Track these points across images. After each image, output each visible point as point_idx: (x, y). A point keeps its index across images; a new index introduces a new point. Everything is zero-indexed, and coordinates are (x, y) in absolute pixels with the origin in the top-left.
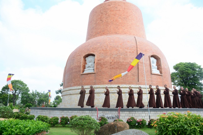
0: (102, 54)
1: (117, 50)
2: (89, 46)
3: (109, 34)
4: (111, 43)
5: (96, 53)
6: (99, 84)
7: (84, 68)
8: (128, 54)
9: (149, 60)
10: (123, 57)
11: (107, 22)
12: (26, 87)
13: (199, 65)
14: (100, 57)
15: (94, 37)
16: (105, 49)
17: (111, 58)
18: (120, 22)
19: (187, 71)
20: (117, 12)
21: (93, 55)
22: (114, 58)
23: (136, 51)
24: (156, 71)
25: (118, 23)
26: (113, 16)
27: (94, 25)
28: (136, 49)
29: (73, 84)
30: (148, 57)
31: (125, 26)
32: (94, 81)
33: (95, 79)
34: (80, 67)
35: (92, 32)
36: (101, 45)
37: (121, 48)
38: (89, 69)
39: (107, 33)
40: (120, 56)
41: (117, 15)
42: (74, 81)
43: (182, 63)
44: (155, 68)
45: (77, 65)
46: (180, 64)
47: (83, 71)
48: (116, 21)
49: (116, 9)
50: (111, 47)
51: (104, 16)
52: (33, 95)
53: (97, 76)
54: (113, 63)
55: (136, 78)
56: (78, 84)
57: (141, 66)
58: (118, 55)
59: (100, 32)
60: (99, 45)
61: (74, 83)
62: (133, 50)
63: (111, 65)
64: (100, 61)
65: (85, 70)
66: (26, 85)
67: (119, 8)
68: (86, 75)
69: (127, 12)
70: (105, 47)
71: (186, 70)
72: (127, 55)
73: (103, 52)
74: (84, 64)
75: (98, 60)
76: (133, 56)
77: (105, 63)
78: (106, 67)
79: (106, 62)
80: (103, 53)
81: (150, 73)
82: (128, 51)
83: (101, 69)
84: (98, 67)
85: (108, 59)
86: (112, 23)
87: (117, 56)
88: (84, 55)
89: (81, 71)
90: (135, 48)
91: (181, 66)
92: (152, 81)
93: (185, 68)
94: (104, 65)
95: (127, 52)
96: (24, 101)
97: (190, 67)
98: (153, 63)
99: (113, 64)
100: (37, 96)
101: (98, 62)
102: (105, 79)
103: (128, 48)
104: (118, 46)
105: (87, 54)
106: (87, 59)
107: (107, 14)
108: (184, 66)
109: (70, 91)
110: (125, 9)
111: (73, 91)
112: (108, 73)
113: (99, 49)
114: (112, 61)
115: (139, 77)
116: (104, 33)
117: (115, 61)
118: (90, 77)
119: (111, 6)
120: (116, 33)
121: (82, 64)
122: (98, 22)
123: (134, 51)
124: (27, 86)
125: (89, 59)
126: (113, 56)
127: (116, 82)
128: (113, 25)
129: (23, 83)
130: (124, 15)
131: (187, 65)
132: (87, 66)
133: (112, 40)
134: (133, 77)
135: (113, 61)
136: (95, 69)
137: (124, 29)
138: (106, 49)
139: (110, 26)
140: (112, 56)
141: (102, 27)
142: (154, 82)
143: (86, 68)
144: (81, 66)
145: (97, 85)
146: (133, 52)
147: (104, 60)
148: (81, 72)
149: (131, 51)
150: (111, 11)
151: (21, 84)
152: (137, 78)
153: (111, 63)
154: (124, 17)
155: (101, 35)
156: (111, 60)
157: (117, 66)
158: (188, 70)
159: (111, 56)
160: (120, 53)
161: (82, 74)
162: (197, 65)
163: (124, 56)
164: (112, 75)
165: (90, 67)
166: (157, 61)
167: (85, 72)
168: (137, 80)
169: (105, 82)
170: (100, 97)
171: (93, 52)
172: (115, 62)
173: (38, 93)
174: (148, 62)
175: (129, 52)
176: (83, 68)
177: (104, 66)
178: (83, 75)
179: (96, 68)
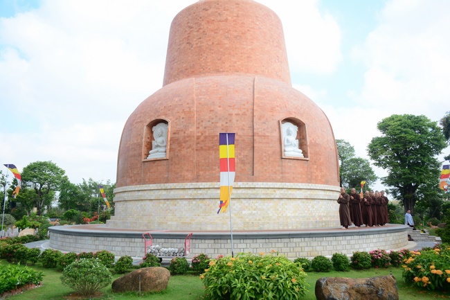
0: (182, 120)
1: (211, 111)
2: (159, 102)
3: (203, 73)
4: (200, 97)
5: (171, 117)
6: (174, 182)
7: (150, 147)
8: (234, 118)
9: (278, 130)
10: (222, 125)
11: (200, 47)
12: (63, 176)
13: (432, 121)
14: (178, 127)
15: (175, 80)
16: (188, 110)
17: (198, 128)
18: (227, 46)
19: (403, 135)
20: (221, 24)
21: (166, 122)
22: (205, 128)
23: (250, 111)
24: (294, 151)
25: (222, 50)
26: (213, 33)
27: (176, 53)
28: (251, 107)
29: (128, 180)
30: (276, 124)
31: (236, 54)
32: (166, 176)
33: (168, 172)
34: (140, 145)
35: (172, 69)
36: (180, 100)
37: (220, 107)
38: (158, 151)
39: (200, 72)
40: (217, 123)
41: (221, 32)
42: (131, 175)
43: (397, 116)
44: (291, 145)
45: (135, 142)
46: (392, 119)
47: (147, 155)
48: (218, 44)
49: (219, 18)
50: (199, 104)
51: (195, 33)
52: (85, 188)
53: (172, 165)
54: (202, 138)
55: (248, 167)
56: (138, 180)
57: (260, 143)
58: (213, 121)
59: (186, 69)
60: (177, 100)
61: (131, 177)
62: (244, 111)
63: (198, 143)
64: (176, 135)
65: (150, 152)
66: (63, 172)
67: (225, 15)
68: (151, 163)
69: (243, 23)
70: (188, 106)
71: (402, 132)
72: (230, 121)
73: (183, 115)
74: (148, 140)
75: (174, 133)
76: (243, 123)
77: (187, 139)
78: (188, 148)
79: (188, 137)
80: (183, 118)
81: (279, 157)
82: (234, 112)
83: (179, 150)
84: (173, 147)
85: (193, 129)
86: (210, 50)
87: (210, 123)
88: (149, 121)
89: (143, 154)
90: (249, 106)
91: (393, 124)
92: (282, 173)
93: (399, 127)
94: (185, 142)
95: (231, 115)
96: (67, 202)
97: (413, 125)
98: (289, 134)
99: (203, 141)
100: (94, 191)
101: (174, 136)
102: (187, 170)
103: (234, 106)
104: (213, 102)
105: (154, 119)
106: (154, 128)
107: (200, 29)
108: (399, 123)
109: (125, 194)
110: (238, 16)
111: (130, 194)
112: (191, 159)
113: (177, 109)
114: (200, 134)
115: (255, 166)
116: (193, 72)
117: (207, 134)
118: (159, 168)
119: (209, 12)
120: (218, 71)
121: (144, 141)
122: (182, 47)
123: (248, 111)
124: (65, 175)
125: (158, 129)
126: (204, 124)
127: (208, 177)
128: (212, 53)
129: (55, 168)
130: (236, 31)
131: (406, 120)
132: (154, 143)
133: (203, 90)
134: (242, 165)
135: (202, 134)
136: (168, 151)
137: (235, 62)
138: (190, 108)
139: (205, 55)
140: (202, 123)
141: (190, 58)
142: (287, 175)
143: (153, 147)
144: (143, 145)
145: (171, 183)
146: (244, 114)
147: (185, 133)
148: (143, 156)
149: (240, 113)
150: (208, 22)
151: (52, 170)
152: (251, 168)
153: (198, 138)
154: (236, 34)
155: (188, 76)
156: (198, 132)
157: (210, 145)
158: (406, 132)
159: (199, 124)
160: (216, 116)
161: (145, 160)
162: (428, 120)
163: (224, 123)
164: (200, 164)
165: (160, 147)
166: (299, 129)
167: (151, 157)
168: (250, 172)
169: (186, 178)
170: (176, 207)
171: (166, 115)
172: (206, 137)
173: (95, 184)
174: (276, 134)
175: (236, 115)
176: (148, 149)
177: (184, 144)
178: (146, 163)
179: (170, 149)
